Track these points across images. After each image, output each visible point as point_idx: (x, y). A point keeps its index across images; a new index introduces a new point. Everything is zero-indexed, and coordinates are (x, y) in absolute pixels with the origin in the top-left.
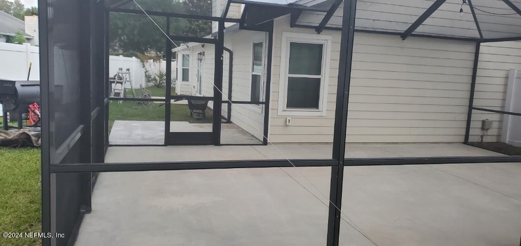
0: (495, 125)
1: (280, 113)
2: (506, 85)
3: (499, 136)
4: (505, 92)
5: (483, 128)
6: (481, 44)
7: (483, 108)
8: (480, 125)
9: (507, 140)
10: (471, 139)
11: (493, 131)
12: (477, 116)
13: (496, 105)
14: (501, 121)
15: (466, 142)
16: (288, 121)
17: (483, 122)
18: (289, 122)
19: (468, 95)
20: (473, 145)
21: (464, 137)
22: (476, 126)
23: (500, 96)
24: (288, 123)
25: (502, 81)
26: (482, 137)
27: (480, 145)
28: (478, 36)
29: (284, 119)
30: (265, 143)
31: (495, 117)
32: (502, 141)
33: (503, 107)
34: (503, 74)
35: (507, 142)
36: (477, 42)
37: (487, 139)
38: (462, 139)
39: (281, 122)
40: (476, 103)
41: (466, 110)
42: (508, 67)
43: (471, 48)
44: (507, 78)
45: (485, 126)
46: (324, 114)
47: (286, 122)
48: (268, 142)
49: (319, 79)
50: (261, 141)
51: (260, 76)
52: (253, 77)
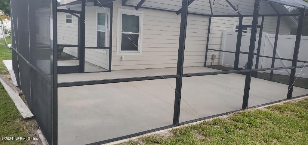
0: (217, 57)
1: (118, 53)
2: (222, 38)
3: (219, 62)
4: (221, 41)
5: (212, 59)
6: (212, 18)
7: (212, 49)
10: (207, 64)
11: (216, 60)
12: (210, 53)
13: (217, 47)
14: (219, 55)
15: (205, 66)
16: (122, 58)
17: (212, 56)
19: (205, 43)
20: (208, 67)
22: (209, 57)
23: (219, 43)
25: (220, 36)
26: (212, 63)
27: (211, 67)
28: (211, 14)
29: (120, 57)
30: (110, 70)
31: (216, 53)
32: (220, 65)
33: (220, 48)
34: (220, 32)
35: (222, 65)
36: (210, 16)
37: (214, 64)
38: (203, 64)
39: (119, 58)
40: (209, 47)
41: (205, 50)
42: (222, 29)
43: (207, 19)
44: (222, 34)
45: (213, 57)
46: (141, 54)
47: (121, 58)
48: (111, 70)
49: (138, 35)
50: (107, 70)
51: (104, 32)
52: (99, 33)
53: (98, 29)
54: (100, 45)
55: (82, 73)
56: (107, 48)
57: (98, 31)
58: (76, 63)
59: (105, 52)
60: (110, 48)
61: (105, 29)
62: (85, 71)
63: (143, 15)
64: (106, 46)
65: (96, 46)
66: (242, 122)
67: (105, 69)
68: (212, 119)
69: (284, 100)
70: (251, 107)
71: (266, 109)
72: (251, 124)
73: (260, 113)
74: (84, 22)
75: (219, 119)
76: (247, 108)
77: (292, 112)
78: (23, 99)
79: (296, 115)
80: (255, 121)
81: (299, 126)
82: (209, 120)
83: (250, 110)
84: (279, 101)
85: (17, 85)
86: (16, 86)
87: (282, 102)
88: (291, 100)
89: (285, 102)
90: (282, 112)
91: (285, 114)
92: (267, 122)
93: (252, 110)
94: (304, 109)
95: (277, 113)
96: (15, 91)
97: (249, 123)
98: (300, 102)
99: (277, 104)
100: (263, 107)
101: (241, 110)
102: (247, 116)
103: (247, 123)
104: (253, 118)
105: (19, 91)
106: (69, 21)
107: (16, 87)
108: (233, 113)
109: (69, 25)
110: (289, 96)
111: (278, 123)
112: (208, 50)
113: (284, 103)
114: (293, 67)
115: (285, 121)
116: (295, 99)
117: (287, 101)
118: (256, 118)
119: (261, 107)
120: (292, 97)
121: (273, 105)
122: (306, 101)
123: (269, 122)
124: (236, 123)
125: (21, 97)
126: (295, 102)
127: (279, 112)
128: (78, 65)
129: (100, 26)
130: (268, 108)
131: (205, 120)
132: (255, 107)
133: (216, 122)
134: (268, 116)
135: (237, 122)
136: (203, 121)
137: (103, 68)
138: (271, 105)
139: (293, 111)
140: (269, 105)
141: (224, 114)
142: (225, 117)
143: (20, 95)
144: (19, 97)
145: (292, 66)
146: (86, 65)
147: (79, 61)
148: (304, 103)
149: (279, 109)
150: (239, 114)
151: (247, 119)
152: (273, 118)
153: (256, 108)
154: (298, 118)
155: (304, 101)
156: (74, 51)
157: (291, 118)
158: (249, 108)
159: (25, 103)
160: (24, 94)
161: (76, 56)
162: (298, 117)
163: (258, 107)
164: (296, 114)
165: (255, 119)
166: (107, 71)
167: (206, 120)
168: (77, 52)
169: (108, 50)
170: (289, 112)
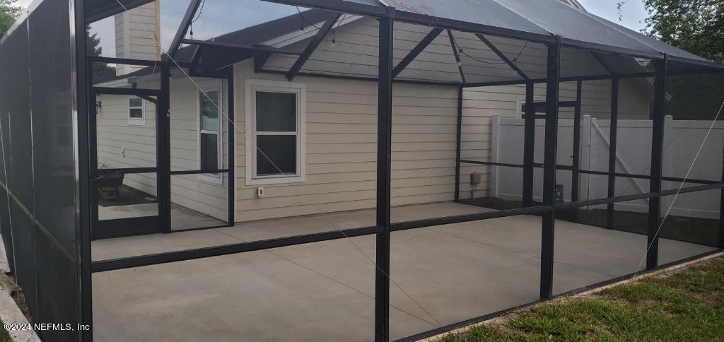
0: (484, 178)
1: (249, 182)
2: (490, 133)
3: (488, 190)
4: (490, 141)
5: (472, 183)
6: (464, 89)
7: (470, 160)
8: (468, 179)
9: (497, 194)
10: (462, 196)
11: (482, 186)
12: (466, 170)
13: (482, 155)
14: (489, 174)
15: (457, 200)
16: (259, 192)
17: (472, 176)
18: (261, 193)
19: (454, 146)
20: (464, 202)
21: (454, 194)
22: (465, 179)
23: (485, 146)
24: (259, 195)
25: (485, 129)
26: (472, 192)
27: (471, 202)
28: (461, 81)
29: (255, 190)
30: (231, 223)
31: (482, 170)
32: (492, 196)
33: (489, 157)
34: (486, 121)
35: (496, 196)
36: (459, 86)
37: (477, 195)
38: (452, 197)
39: (251, 194)
40: (463, 156)
41: (453, 163)
42: (491, 113)
43: (453, 94)
44: (490, 125)
45: (474, 179)
46: (303, 179)
47: (257, 193)
48: (235, 221)
49: (294, 137)
50: (225, 222)
51: (216, 135)
52: (204, 138)
53: (202, 128)
54: (208, 166)
55: (163, 233)
56: (223, 171)
57: (203, 132)
58: (151, 210)
59: (219, 180)
60: (231, 171)
61: (217, 127)
62: (172, 229)
63: (303, 91)
64: (220, 167)
65: (198, 168)
66: (539, 333)
67: (218, 220)
68: (467, 328)
69: (639, 273)
70: (561, 295)
71: (594, 298)
72: (559, 334)
73: (582, 306)
74: (168, 115)
75: (483, 327)
76: (553, 298)
77: (659, 302)
78: (19, 304)
79: (666, 309)
80: (568, 328)
81: (673, 334)
82: (461, 330)
83: (559, 301)
84: (628, 277)
85: (9, 271)
86: (7, 274)
87: (635, 278)
88: (656, 272)
89: (641, 277)
90: (634, 301)
91: (640, 308)
92: (597, 328)
93: (563, 301)
94: (684, 291)
95: (622, 303)
96: (3, 286)
97: (553, 334)
98: (678, 275)
99: (621, 283)
100: (590, 292)
101: (537, 302)
102: (551, 316)
103: (550, 334)
104: (563, 320)
105: (11, 284)
106: (136, 113)
107: (6, 276)
108: (519, 311)
109: (136, 121)
110: (652, 263)
111: (624, 329)
112: (461, 164)
113: (640, 281)
114: (654, 195)
115: (639, 322)
116: (666, 270)
117: (646, 275)
118: (572, 321)
119: (585, 293)
120: (659, 264)
121: (613, 285)
122: (692, 273)
123: (601, 329)
124: (525, 335)
125: (16, 301)
126: (664, 276)
127: (627, 303)
128: (157, 214)
129: (208, 120)
130: (602, 293)
131: (452, 332)
132: (570, 293)
133: (477, 335)
134: (599, 313)
135: (526, 331)
136: (447, 333)
137: (215, 218)
138: (608, 287)
139: (660, 299)
140: (604, 288)
141: (497, 314)
142: (498, 320)
143: (13, 294)
144: (12, 301)
145: (651, 191)
146: (173, 212)
147: (157, 204)
148: (688, 277)
149: (626, 294)
150: (532, 311)
151: (549, 323)
152: (612, 317)
153: (572, 295)
154: (671, 316)
155: (687, 273)
156: (149, 182)
157: (655, 314)
158: (557, 296)
159: (24, 313)
160: (23, 292)
161: (154, 192)
162: (672, 313)
163: (577, 293)
164: (666, 305)
165: (570, 322)
166: (225, 224)
167: (454, 332)
168: (154, 183)
169: (227, 174)
170: (650, 302)
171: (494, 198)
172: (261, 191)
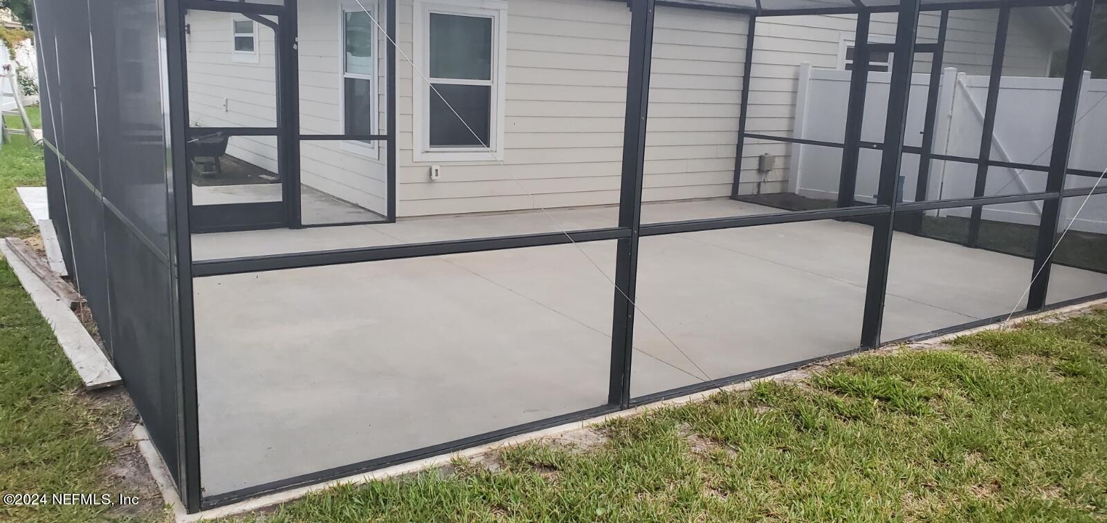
0: (779, 163)
1: (418, 156)
2: (795, 92)
3: (785, 182)
4: (793, 105)
5: (761, 170)
6: (757, 19)
7: (761, 134)
8: (754, 164)
9: (798, 188)
10: (742, 190)
11: (775, 175)
12: (753, 149)
13: (778, 127)
14: (787, 157)
15: (734, 196)
16: (434, 172)
17: (761, 158)
18: (437, 175)
19: (736, 112)
20: (746, 199)
21: (731, 186)
22: (749, 164)
23: (785, 112)
24: (434, 176)
25: (787, 86)
26: (759, 184)
27: (755, 199)
28: (753, 4)
29: (429, 168)
30: (391, 218)
31: (777, 149)
32: (790, 191)
33: (790, 131)
34: (790, 73)
35: (797, 193)
36: (751, 15)
37: (767, 189)
38: (728, 191)
39: (421, 174)
40: (750, 127)
41: (734, 138)
42: (797, 60)
43: (741, 26)
44: (796, 79)
45: (763, 165)
46: (500, 156)
47: (431, 175)
48: (397, 215)
49: (488, 88)
50: (383, 216)
51: (369, 81)
52: (350, 84)
53: (346, 70)
54: (356, 129)
55: (290, 228)
56: (379, 137)
57: (348, 75)
58: (271, 194)
59: (373, 152)
60: (391, 138)
61: (370, 69)
62: (303, 223)
63: (504, 15)
64: (374, 132)
65: (341, 132)
66: (857, 396)
67: (373, 212)
68: (748, 385)
69: (1016, 315)
70: (894, 342)
71: (944, 348)
72: (888, 399)
73: (926, 360)
74: (295, 47)
75: (773, 384)
76: (880, 346)
77: (1044, 358)
78: (85, 323)
79: (1056, 369)
80: (903, 391)
81: (1064, 406)
82: (739, 387)
83: (889, 351)
84: (998, 320)
85: (66, 273)
86: (63, 277)
87: (1009, 322)
88: (1042, 315)
89: (1018, 320)
90: (1005, 356)
91: (1015, 365)
92: (947, 394)
93: (895, 351)
94: (1086, 344)
95: (985, 360)
96: (58, 295)
97: (880, 399)
98: (1076, 320)
99: (987, 327)
100: (939, 339)
101: (856, 351)
102: (877, 373)
103: (874, 397)
104: (897, 379)
105: (71, 292)
106: (244, 44)
107: (62, 281)
108: (827, 363)
109: (244, 56)
110: (1037, 300)
111: (989, 395)
112: (746, 140)
113: (1016, 326)
114: (1052, 195)
115: (1013, 387)
116: (1058, 311)
117: (1026, 318)
118: (910, 380)
119: (929, 341)
120: (1048, 301)
121: (975, 331)
122: (1098, 318)
123: (955, 395)
124: (836, 398)
125: (79, 316)
126: (1055, 321)
127: (995, 358)
128: (280, 199)
129: (353, 59)
130: (956, 342)
131: (724, 388)
132: (907, 340)
133: (762, 395)
134: (952, 372)
135: (837, 393)
136: (718, 390)
137: (369, 211)
138: (967, 333)
139: (1047, 354)
140: (960, 334)
141: (794, 367)
142: (796, 375)
143: (74, 307)
144: (72, 316)
145: (1048, 189)
146: (305, 200)
147: (281, 184)
148: (1091, 323)
149: (996, 346)
150: (849, 364)
151: (874, 384)
152: (972, 378)
153: (911, 342)
154: (1062, 379)
155: (1091, 318)
156: (265, 151)
157: (1038, 376)
158: (887, 343)
159: (93, 335)
160: (89, 304)
161: (274, 167)
162: (1065, 375)
163: (917, 340)
164: (1055, 363)
165: (906, 383)
166: (381, 219)
167: (728, 389)
168: (274, 154)
169: (384, 143)
170: (1031, 359)
171: (794, 194)
172: (437, 170)
